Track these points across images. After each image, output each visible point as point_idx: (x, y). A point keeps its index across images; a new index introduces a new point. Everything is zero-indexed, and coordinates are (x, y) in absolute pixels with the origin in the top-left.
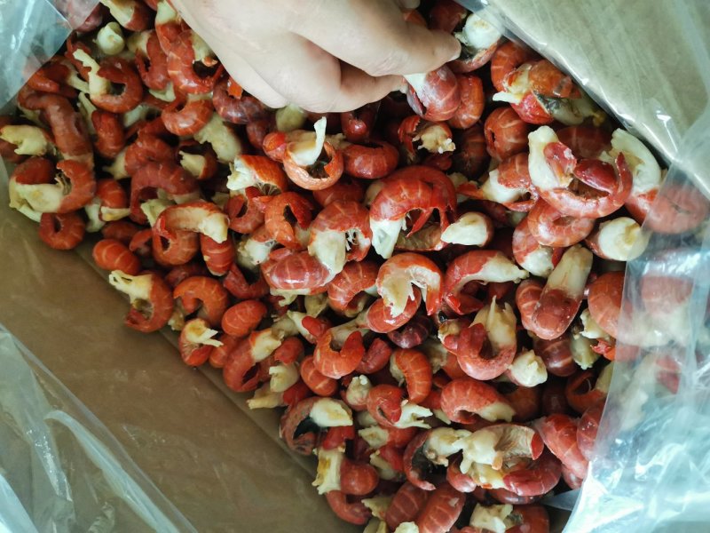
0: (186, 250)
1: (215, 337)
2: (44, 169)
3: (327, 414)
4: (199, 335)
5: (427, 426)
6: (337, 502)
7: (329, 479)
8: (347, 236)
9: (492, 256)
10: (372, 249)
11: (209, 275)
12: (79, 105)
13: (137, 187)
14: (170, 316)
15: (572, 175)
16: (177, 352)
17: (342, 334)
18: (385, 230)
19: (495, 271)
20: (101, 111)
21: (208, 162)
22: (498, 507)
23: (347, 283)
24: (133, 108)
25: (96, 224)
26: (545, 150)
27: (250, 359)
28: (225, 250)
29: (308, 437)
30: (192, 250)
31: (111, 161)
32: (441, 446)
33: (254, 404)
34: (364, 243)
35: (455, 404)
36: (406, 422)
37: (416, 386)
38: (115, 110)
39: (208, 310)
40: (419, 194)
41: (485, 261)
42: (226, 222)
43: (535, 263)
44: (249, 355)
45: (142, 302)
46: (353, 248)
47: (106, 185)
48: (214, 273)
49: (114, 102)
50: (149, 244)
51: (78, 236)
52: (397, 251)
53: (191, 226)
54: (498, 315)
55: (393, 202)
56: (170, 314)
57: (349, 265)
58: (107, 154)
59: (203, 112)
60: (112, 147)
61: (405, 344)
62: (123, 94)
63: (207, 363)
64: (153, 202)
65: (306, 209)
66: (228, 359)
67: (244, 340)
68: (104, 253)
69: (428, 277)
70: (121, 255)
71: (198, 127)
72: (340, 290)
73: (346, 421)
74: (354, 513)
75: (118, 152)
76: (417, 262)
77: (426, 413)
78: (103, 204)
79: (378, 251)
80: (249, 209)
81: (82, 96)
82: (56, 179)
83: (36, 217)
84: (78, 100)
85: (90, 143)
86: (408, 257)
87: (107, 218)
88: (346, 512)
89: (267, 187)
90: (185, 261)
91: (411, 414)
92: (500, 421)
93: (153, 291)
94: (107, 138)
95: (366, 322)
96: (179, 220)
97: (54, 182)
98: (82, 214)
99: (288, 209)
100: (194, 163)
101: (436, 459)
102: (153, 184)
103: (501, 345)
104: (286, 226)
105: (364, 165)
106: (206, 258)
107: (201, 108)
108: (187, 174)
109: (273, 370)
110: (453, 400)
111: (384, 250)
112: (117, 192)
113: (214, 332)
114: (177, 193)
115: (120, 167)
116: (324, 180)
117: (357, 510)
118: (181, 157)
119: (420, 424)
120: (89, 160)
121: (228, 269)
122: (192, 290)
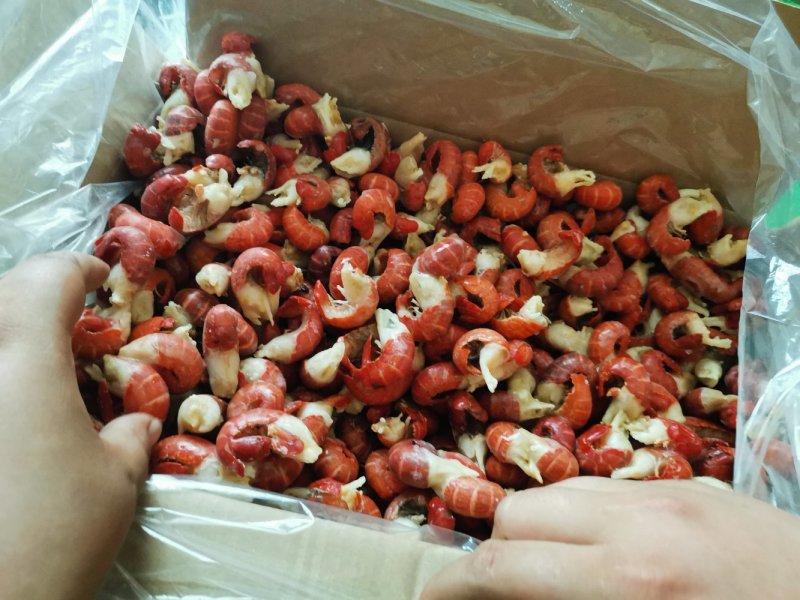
0: (546, 232)
1: (481, 174)
2: (699, 235)
3: (355, 160)
4: (496, 169)
5: (269, 193)
6: (308, 95)
7: (326, 109)
8: (420, 310)
9: (293, 356)
10: (394, 310)
12: (705, 304)
13: (615, 259)
14: (528, 171)
15: (271, 437)
16: (507, 147)
17: (380, 231)
18: (392, 330)
19: (284, 344)
20: (683, 308)
21: (569, 314)
22: (177, 158)
23: (399, 272)
24: (658, 326)
25: (633, 215)
26: (303, 444)
27: (443, 172)
28: (514, 249)
29: (361, 134)
30: (541, 235)
31: (651, 273)
32: (250, 183)
33: (420, 138)
34: (403, 312)
35: (257, 221)
36: (288, 187)
37: (296, 219)
38: (671, 315)
39: (501, 193)
40: (381, 373)
41: (297, 348)
42: (526, 271)
43: (256, 367)
44: (446, 174)
45: (557, 170)
46: (409, 304)
47: (642, 251)
48: (513, 226)
49: (675, 321)
50: (579, 222)
51: (642, 196)
52: (372, 321)
53: (553, 253)
54: (262, 310)
55: (399, 354)
56: (529, 174)
57: (405, 287)
59: (596, 351)
61: (324, 249)
62: (671, 332)
63: (476, 151)
64: (595, 256)
65: (465, 314)
66: (461, 162)
67: (457, 185)
68: (611, 194)
69: (335, 312)
70: (596, 200)
71: (594, 337)
72: (402, 264)
73: (337, 163)
74: (289, 93)
75: (649, 283)
76: (351, 319)
77: (276, 203)
78: (635, 233)
79: (387, 311)
80: (513, 292)
81: (706, 313)
82: (684, 231)
83: (684, 193)
84: (708, 308)
85: (675, 278)
86: (361, 319)
87: (626, 224)
88: (298, 91)
89: (507, 316)
90: (542, 223)
91: (288, 195)
92: (213, 227)
93: (553, 184)
94: (665, 290)
95: (366, 250)
96: (565, 252)
97: (686, 227)
98: (647, 216)
99: (481, 306)
100: (580, 307)
101: (249, 171)
102: (602, 269)
103: (248, 285)
104: (474, 291)
105: (439, 374)
106: (526, 233)
107: (600, 354)
108: (580, 295)
109: (420, 173)
110: (261, 223)
111: (384, 315)
112: (631, 249)
113: (484, 177)
114: (579, 273)
115: (640, 272)
116: (464, 343)
117: (289, 97)
118: (594, 306)
119: (276, 192)
120: (668, 263)
121: (503, 236)
122: (522, 202)
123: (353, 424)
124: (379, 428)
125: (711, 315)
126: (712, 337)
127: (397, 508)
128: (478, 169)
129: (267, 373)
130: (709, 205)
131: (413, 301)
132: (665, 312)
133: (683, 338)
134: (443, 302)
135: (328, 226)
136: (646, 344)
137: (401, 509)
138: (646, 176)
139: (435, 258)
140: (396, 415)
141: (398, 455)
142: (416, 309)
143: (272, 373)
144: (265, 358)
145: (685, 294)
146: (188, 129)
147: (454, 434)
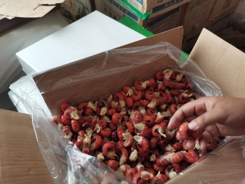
0: (148, 97)
1: (129, 95)
2: (173, 78)
3: (104, 111)
4: (130, 92)
6: (84, 104)
7: (90, 105)
9: (127, 159)
13: (164, 94)
14: (136, 88)
16: (127, 86)
17: (120, 121)
18: (140, 139)
19: (123, 158)
20: (180, 93)
21: (163, 109)
23: (131, 127)
24: (178, 100)
25: (158, 82)
27: (121, 100)
28: (145, 105)
29: (101, 105)
30: (147, 98)
31: (169, 90)
32: (89, 132)
33: (111, 96)
34: (138, 134)
36: (97, 126)
38: (179, 96)
39: (134, 96)
40: (145, 149)
41: (126, 157)
42: (151, 108)
43: (123, 167)
45: (141, 84)
46: (138, 131)
47: (165, 88)
48: (141, 100)
49: (181, 97)
50: (151, 90)
51: (157, 78)
52: (134, 140)
53: (152, 101)
54: (114, 155)
55: (146, 143)
57: (134, 129)
61: (113, 133)
62: (181, 99)
63: (123, 91)
64: (159, 95)
65: (150, 125)
66: (123, 95)
67: (125, 100)
68: (153, 81)
69: (126, 144)
70: (151, 84)
71: (170, 110)
72: (130, 125)
73: (101, 114)
74: (81, 107)
75: (171, 93)
76: (130, 143)
77: (98, 131)
78: (162, 85)
79: (135, 136)
80: (152, 114)
81: (184, 91)
83: (164, 72)
84: (183, 89)
85: (174, 88)
86: (132, 141)
87: (159, 85)
88: (82, 105)
89: (156, 119)
90: (145, 96)
91: (98, 128)
93: (142, 87)
94: (174, 92)
95: (120, 127)
96: (154, 99)
97: (170, 79)
98: (162, 80)
99: (150, 121)
100: (164, 106)
101: (88, 130)
102: (163, 97)
103: (109, 153)
104: (147, 120)
105: (153, 141)
106: (145, 100)
108: (162, 104)
109: (117, 103)
110: (99, 138)
112: (163, 89)
114: (160, 101)
115: (167, 92)
116: (154, 131)
117: (81, 108)
118: (166, 104)
119: (95, 129)
120: (171, 87)
121: (141, 103)
122: (140, 95)
123: (145, 163)
124: (152, 160)
125: (185, 90)
126: (188, 95)
127: (167, 172)
128: (127, 95)
129: (126, 167)
130: (171, 72)
131: (138, 130)
132: (177, 96)
133: (185, 99)
134: (145, 127)
135: (109, 128)
136: (178, 104)
137: (168, 171)
138: (156, 74)
139: (137, 120)
140: (152, 154)
141: (159, 162)
142: (140, 131)
143: (126, 166)
144: (122, 164)
145: (177, 90)
146: (70, 131)
147: (164, 149)
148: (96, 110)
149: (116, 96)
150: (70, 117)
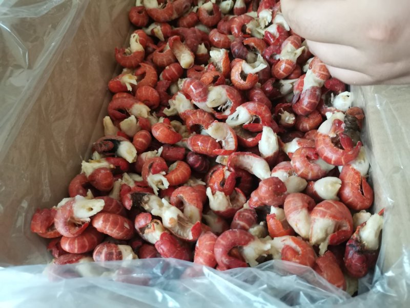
3: (127, 151)
4: (129, 79)
5: (157, 192)
8: (225, 103)
10: (226, 117)
11: (158, 74)
12: (192, 7)
20: (197, 13)
23: (203, 117)
26: (335, 120)
27: (131, 106)
29: (111, 145)
32: (154, 205)
34: (227, 113)
36: (152, 180)
37: (175, 174)
38: (201, 17)
42: (190, 65)
44: (133, 104)
45: (130, 52)
46: (221, 111)
48: (161, 76)
51: (140, 23)
53: (177, 55)
55: (256, 105)
58: (181, 23)
60: (185, 23)
62: (210, 16)
63: (115, 93)
65: (224, 79)
72: (198, 115)
73: (130, 159)
74: (78, 191)
79: (227, 120)
82: (162, 4)
83: (139, 5)
84: (194, 6)
85: (182, 15)
87: (155, 32)
88: (76, 183)
94: (188, 19)
96: (178, 48)
98: (150, 22)
99: (218, 76)
100: (202, 49)
101: (146, 203)
104: (211, 79)
105: (259, 94)
106: (167, 68)
110: (183, 191)
112: (168, 30)
113: (135, 83)
116: (242, 81)
117: (81, 190)
118: (201, 43)
119: (155, 189)
124: (290, 121)
125: (197, 5)
128: (130, 88)
131: (219, 109)
135: (174, 162)
139: (199, 90)
140: (280, 116)
142: (224, 107)
146: (116, 247)
148: (114, 164)
149: (114, 109)
150: (83, 223)
